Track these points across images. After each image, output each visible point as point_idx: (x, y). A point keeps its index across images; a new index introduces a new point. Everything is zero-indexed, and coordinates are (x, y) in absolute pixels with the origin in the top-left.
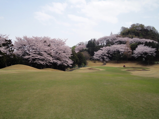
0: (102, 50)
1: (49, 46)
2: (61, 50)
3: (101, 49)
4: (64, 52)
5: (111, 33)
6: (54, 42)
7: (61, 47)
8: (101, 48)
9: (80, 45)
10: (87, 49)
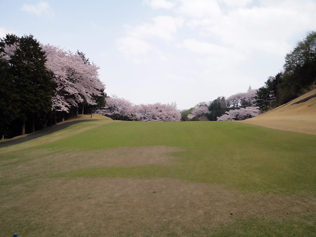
0: (228, 115)
1: (161, 111)
2: (170, 115)
3: (226, 114)
4: (174, 117)
5: (250, 88)
6: (164, 107)
7: (172, 112)
8: (227, 112)
9: (200, 106)
10: (209, 112)
